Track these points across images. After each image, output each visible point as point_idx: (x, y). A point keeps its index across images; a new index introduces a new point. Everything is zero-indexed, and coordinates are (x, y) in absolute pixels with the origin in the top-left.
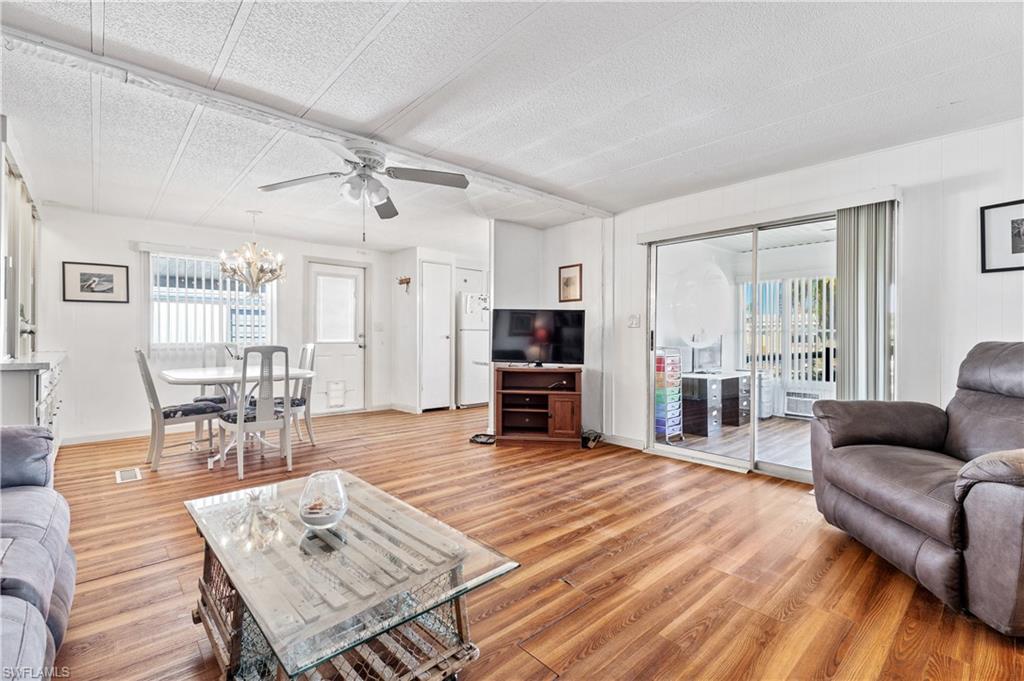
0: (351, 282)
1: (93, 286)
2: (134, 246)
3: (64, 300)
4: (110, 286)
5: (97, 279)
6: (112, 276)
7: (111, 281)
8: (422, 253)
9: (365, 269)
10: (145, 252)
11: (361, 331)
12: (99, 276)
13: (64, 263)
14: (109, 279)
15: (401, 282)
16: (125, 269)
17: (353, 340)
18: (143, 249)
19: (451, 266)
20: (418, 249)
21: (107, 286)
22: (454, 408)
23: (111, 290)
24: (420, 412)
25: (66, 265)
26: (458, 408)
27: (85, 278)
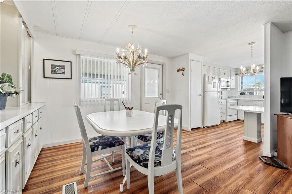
0: (157, 71)
1: (57, 71)
2: (74, 52)
3: (44, 77)
4: (64, 71)
5: (58, 68)
6: (64, 66)
7: (64, 69)
8: (192, 56)
9: (162, 65)
10: (78, 55)
11: (161, 92)
12: (59, 66)
13: (44, 59)
14: (63, 68)
15: (179, 71)
16: (70, 63)
17: (157, 96)
18: (77, 53)
19: (201, 62)
20: (190, 54)
21: (62, 71)
22: (203, 128)
23: (64, 73)
24: (190, 130)
25: (45, 60)
26: (204, 127)
27: (53, 66)
